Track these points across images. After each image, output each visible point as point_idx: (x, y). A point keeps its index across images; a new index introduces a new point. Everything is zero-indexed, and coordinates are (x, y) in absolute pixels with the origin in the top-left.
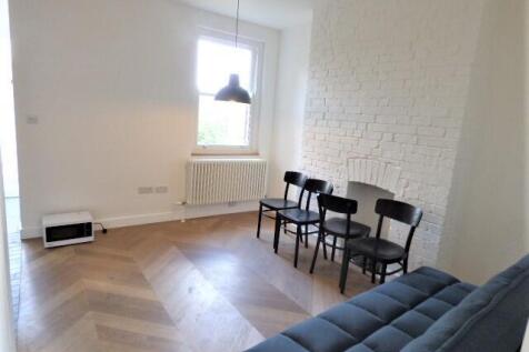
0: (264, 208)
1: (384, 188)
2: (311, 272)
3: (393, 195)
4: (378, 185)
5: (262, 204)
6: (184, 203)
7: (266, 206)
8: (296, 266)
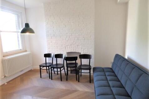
0: (41, 67)
1: (78, 52)
2: (67, 80)
3: (80, 53)
4: (76, 51)
5: (40, 66)
6: (5, 77)
7: (42, 66)
8: (61, 81)
